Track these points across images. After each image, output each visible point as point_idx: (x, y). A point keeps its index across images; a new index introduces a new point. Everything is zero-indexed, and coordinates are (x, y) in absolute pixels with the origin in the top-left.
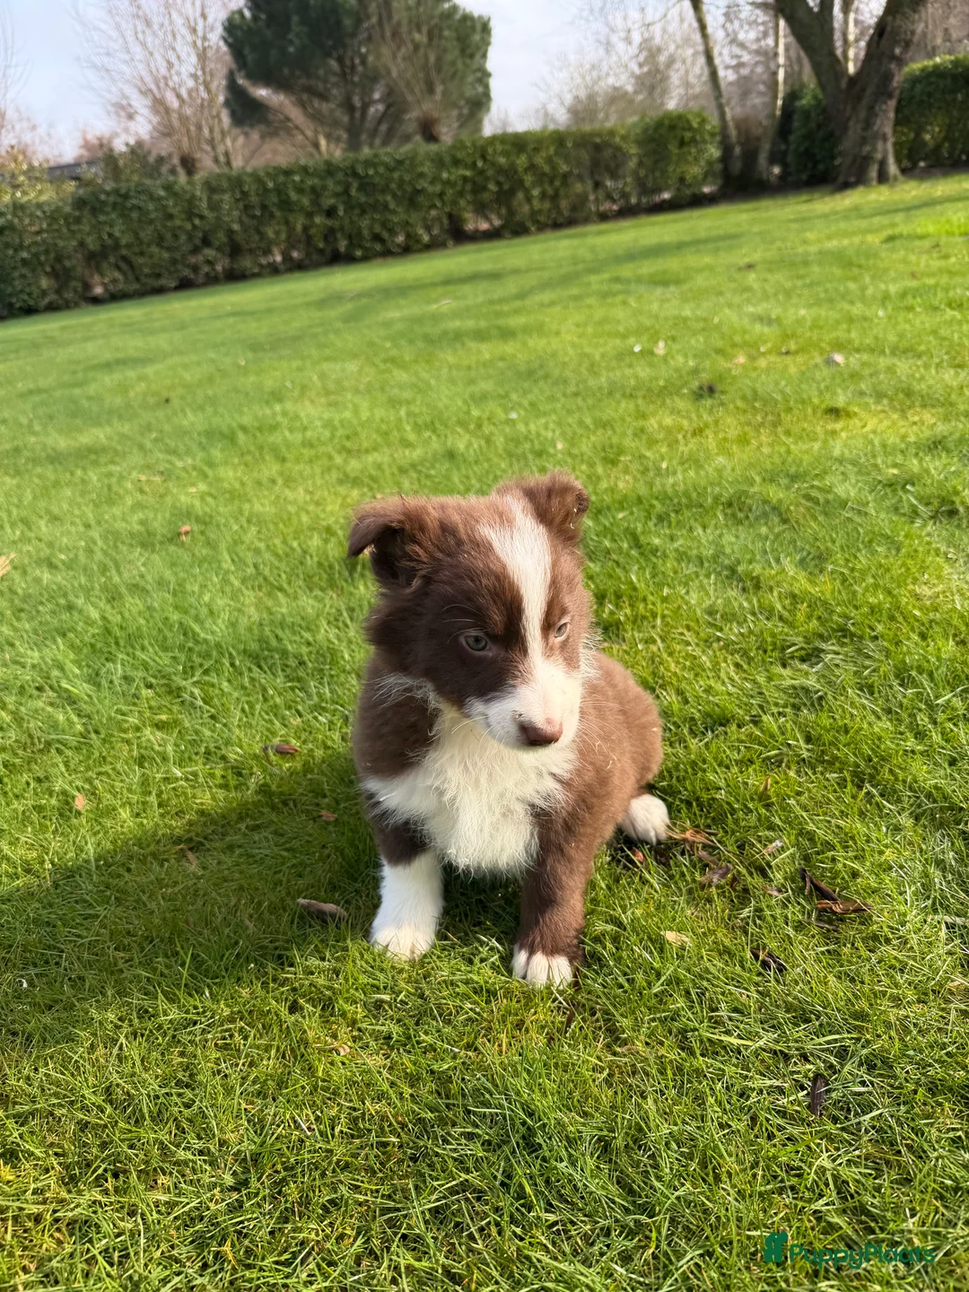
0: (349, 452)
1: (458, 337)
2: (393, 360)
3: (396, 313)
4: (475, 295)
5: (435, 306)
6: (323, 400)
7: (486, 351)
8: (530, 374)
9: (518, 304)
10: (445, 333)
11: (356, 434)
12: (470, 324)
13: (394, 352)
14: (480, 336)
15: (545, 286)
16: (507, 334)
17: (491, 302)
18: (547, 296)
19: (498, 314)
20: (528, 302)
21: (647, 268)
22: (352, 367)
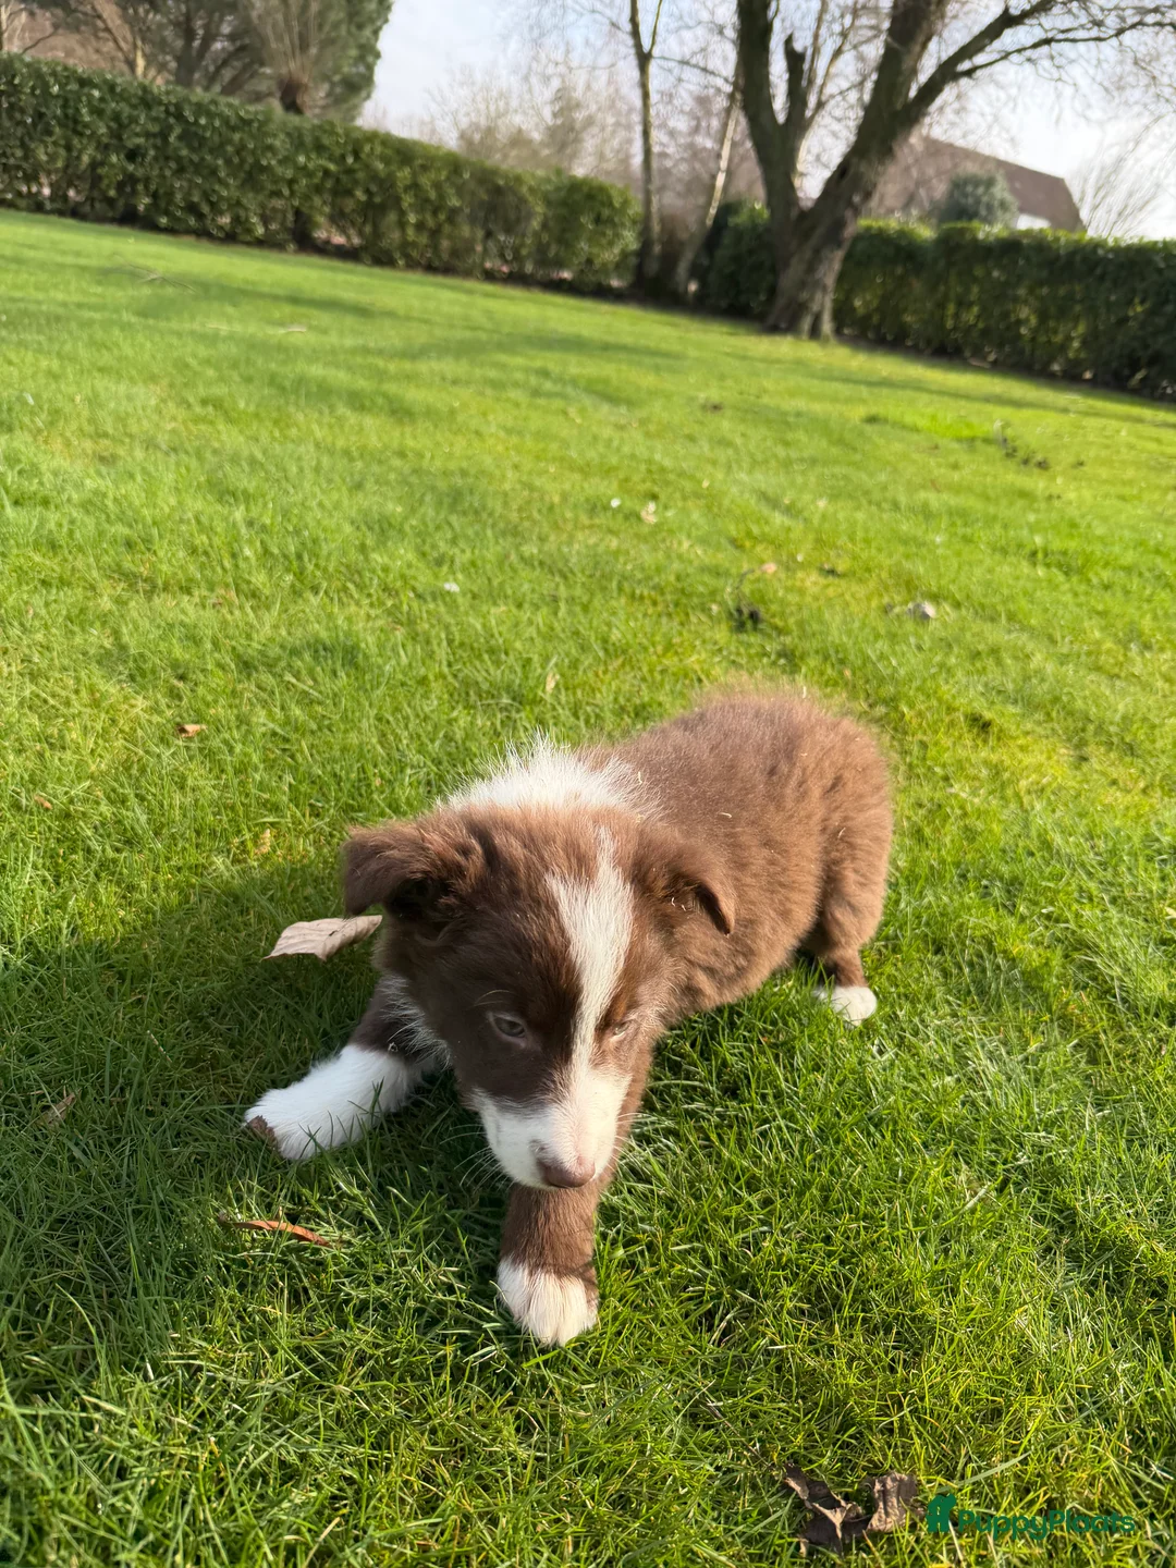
0: (131, 579)
1: (323, 394)
2: (218, 404)
3: (222, 323)
4: (343, 335)
5: (281, 331)
6: (88, 445)
7: (374, 430)
8: (455, 499)
9: (407, 366)
10: (301, 381)
11: (147, 541)
12: (340, 377)
13: (220, 390)
14: (358, 401)
15: (444, 349)
16: (401, 413)
17: (366, 351)
18: (449, 367)
19: (381, 375)
20: (423, 367)
21: (576, 366)
22: (148, 396)
